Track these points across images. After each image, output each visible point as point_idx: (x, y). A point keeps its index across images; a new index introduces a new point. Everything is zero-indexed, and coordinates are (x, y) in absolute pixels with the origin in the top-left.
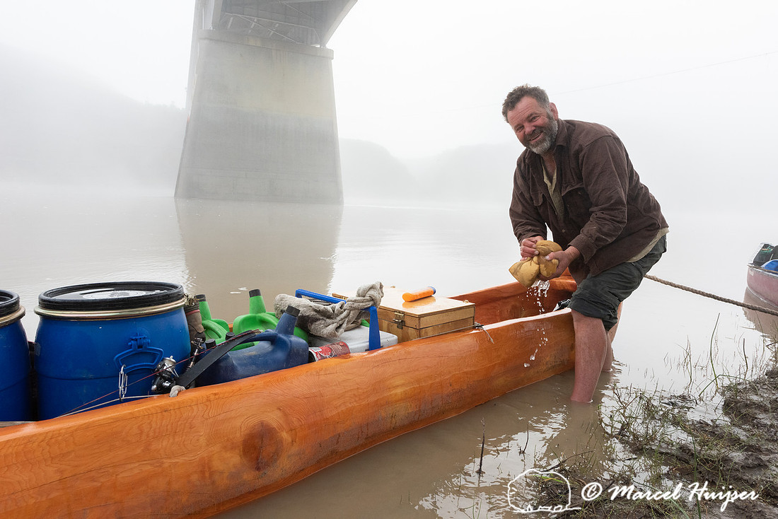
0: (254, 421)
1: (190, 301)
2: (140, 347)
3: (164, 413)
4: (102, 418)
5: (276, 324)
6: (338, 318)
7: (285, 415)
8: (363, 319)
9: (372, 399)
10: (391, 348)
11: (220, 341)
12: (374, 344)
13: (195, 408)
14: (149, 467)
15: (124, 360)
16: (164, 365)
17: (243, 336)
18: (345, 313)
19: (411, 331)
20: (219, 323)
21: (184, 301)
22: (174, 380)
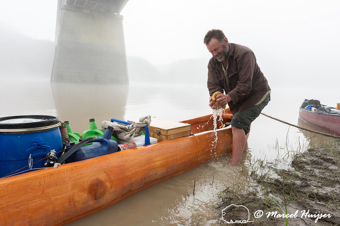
0: (93, 178)
1: (62, 124)
2: (39, 145)
3: (51, 176)
4: (21, 179)
5: (103, 134)
6: (131, 131)
7: (108, 175)
8: (142, 132)
9: (147, 167)
10: (155, 144)
11: (77, 142)
12: (147, 143)
13: (66, 173)
14: (44, 201)
15: (31, 152)
16: (50, 154)
17: (88, 140)
18: (134, 129)
19: (163, 137)
20: (76, 134)
21: (59, 124)
22: (56, 161)
